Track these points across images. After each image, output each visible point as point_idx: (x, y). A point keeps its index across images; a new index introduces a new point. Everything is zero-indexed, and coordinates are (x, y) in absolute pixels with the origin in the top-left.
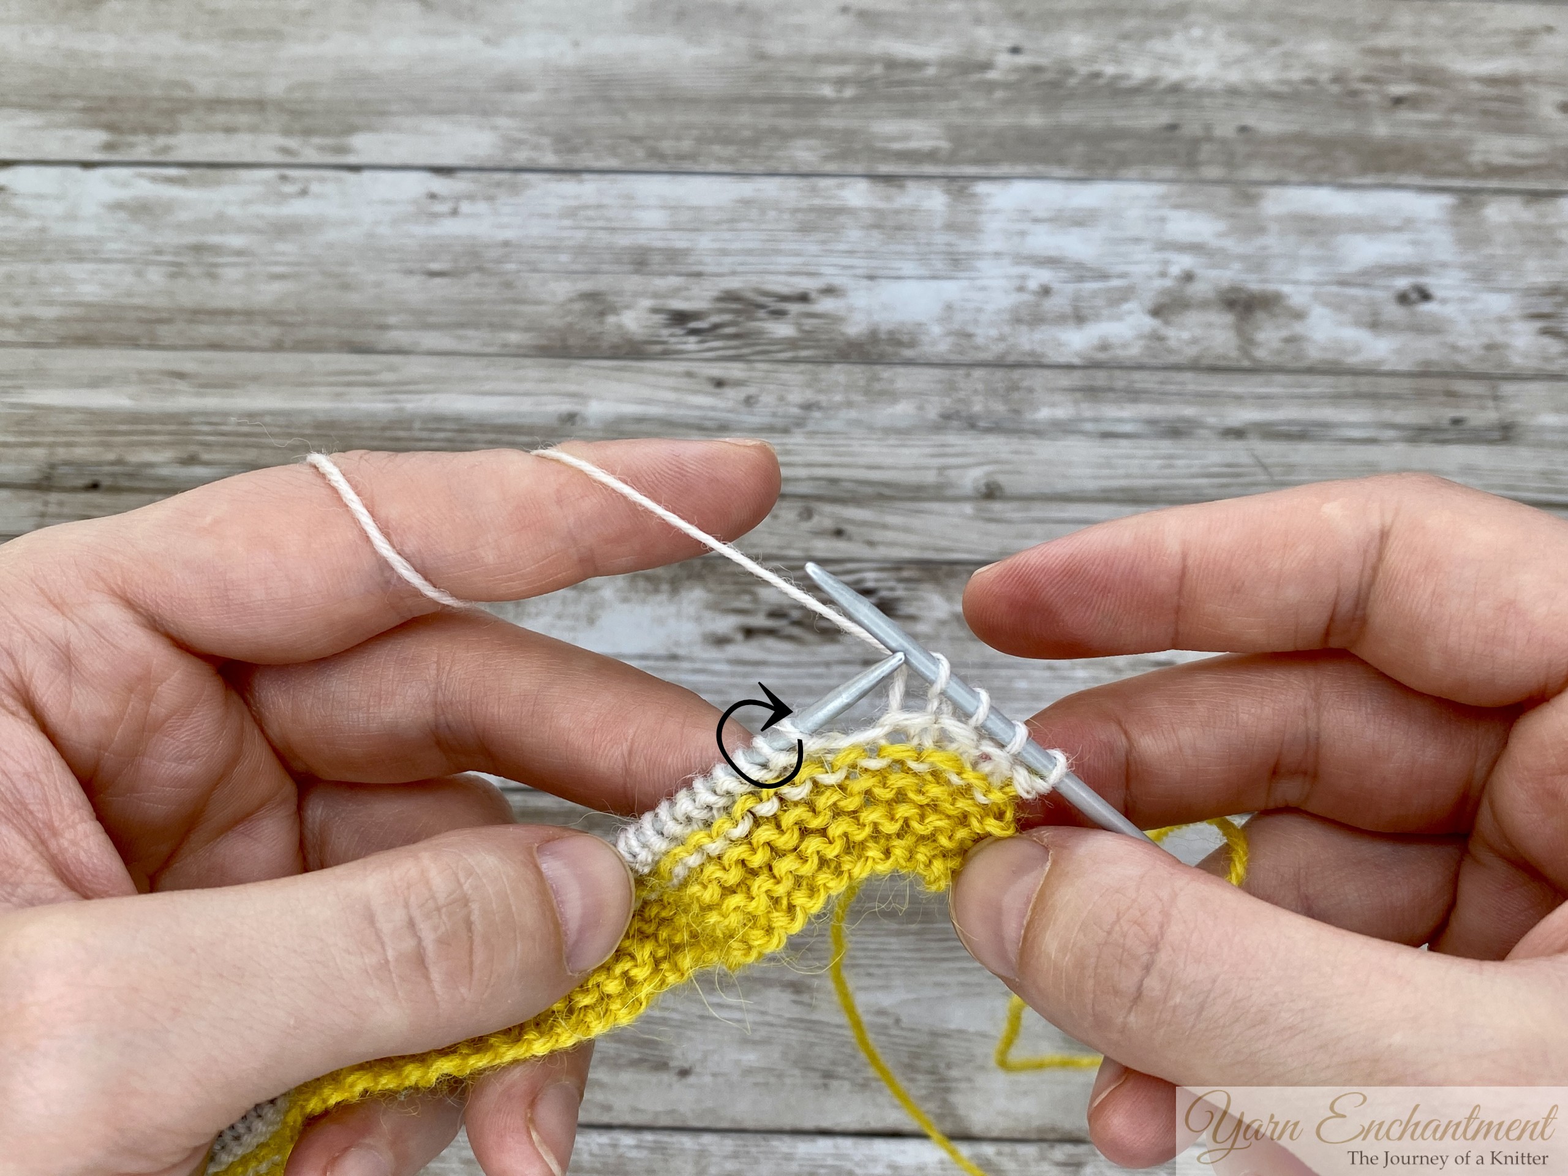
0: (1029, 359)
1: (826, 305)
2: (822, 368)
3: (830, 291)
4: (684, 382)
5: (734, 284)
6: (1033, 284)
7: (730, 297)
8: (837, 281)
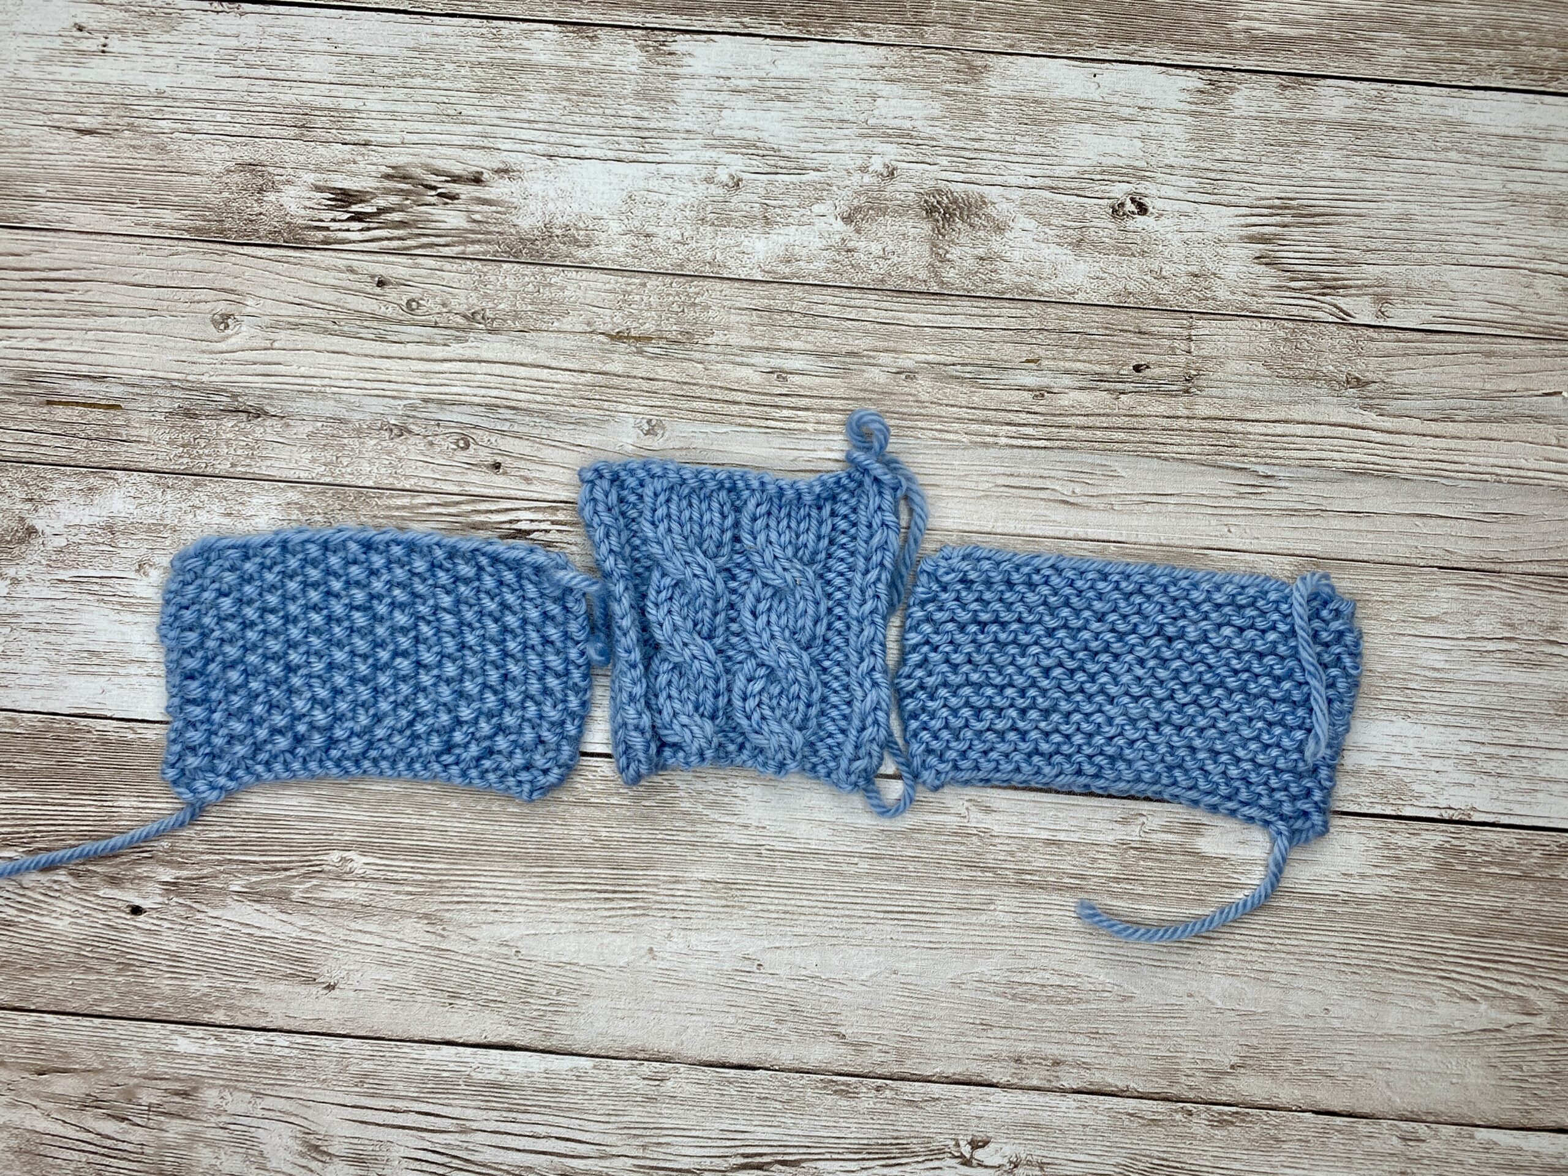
0: (707, 270)
1: (498, 189)
2: (491, 267)
3: (504, 171)
4: (345, 279)
5: (400, 158)
6: (723, 175)
7: (399, 174)
8: (512, 159)
